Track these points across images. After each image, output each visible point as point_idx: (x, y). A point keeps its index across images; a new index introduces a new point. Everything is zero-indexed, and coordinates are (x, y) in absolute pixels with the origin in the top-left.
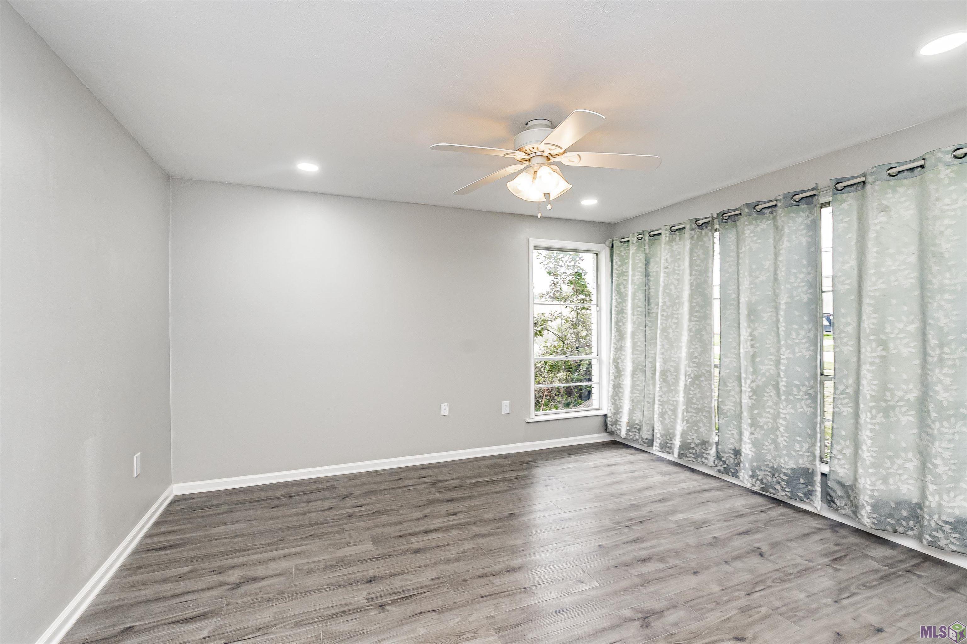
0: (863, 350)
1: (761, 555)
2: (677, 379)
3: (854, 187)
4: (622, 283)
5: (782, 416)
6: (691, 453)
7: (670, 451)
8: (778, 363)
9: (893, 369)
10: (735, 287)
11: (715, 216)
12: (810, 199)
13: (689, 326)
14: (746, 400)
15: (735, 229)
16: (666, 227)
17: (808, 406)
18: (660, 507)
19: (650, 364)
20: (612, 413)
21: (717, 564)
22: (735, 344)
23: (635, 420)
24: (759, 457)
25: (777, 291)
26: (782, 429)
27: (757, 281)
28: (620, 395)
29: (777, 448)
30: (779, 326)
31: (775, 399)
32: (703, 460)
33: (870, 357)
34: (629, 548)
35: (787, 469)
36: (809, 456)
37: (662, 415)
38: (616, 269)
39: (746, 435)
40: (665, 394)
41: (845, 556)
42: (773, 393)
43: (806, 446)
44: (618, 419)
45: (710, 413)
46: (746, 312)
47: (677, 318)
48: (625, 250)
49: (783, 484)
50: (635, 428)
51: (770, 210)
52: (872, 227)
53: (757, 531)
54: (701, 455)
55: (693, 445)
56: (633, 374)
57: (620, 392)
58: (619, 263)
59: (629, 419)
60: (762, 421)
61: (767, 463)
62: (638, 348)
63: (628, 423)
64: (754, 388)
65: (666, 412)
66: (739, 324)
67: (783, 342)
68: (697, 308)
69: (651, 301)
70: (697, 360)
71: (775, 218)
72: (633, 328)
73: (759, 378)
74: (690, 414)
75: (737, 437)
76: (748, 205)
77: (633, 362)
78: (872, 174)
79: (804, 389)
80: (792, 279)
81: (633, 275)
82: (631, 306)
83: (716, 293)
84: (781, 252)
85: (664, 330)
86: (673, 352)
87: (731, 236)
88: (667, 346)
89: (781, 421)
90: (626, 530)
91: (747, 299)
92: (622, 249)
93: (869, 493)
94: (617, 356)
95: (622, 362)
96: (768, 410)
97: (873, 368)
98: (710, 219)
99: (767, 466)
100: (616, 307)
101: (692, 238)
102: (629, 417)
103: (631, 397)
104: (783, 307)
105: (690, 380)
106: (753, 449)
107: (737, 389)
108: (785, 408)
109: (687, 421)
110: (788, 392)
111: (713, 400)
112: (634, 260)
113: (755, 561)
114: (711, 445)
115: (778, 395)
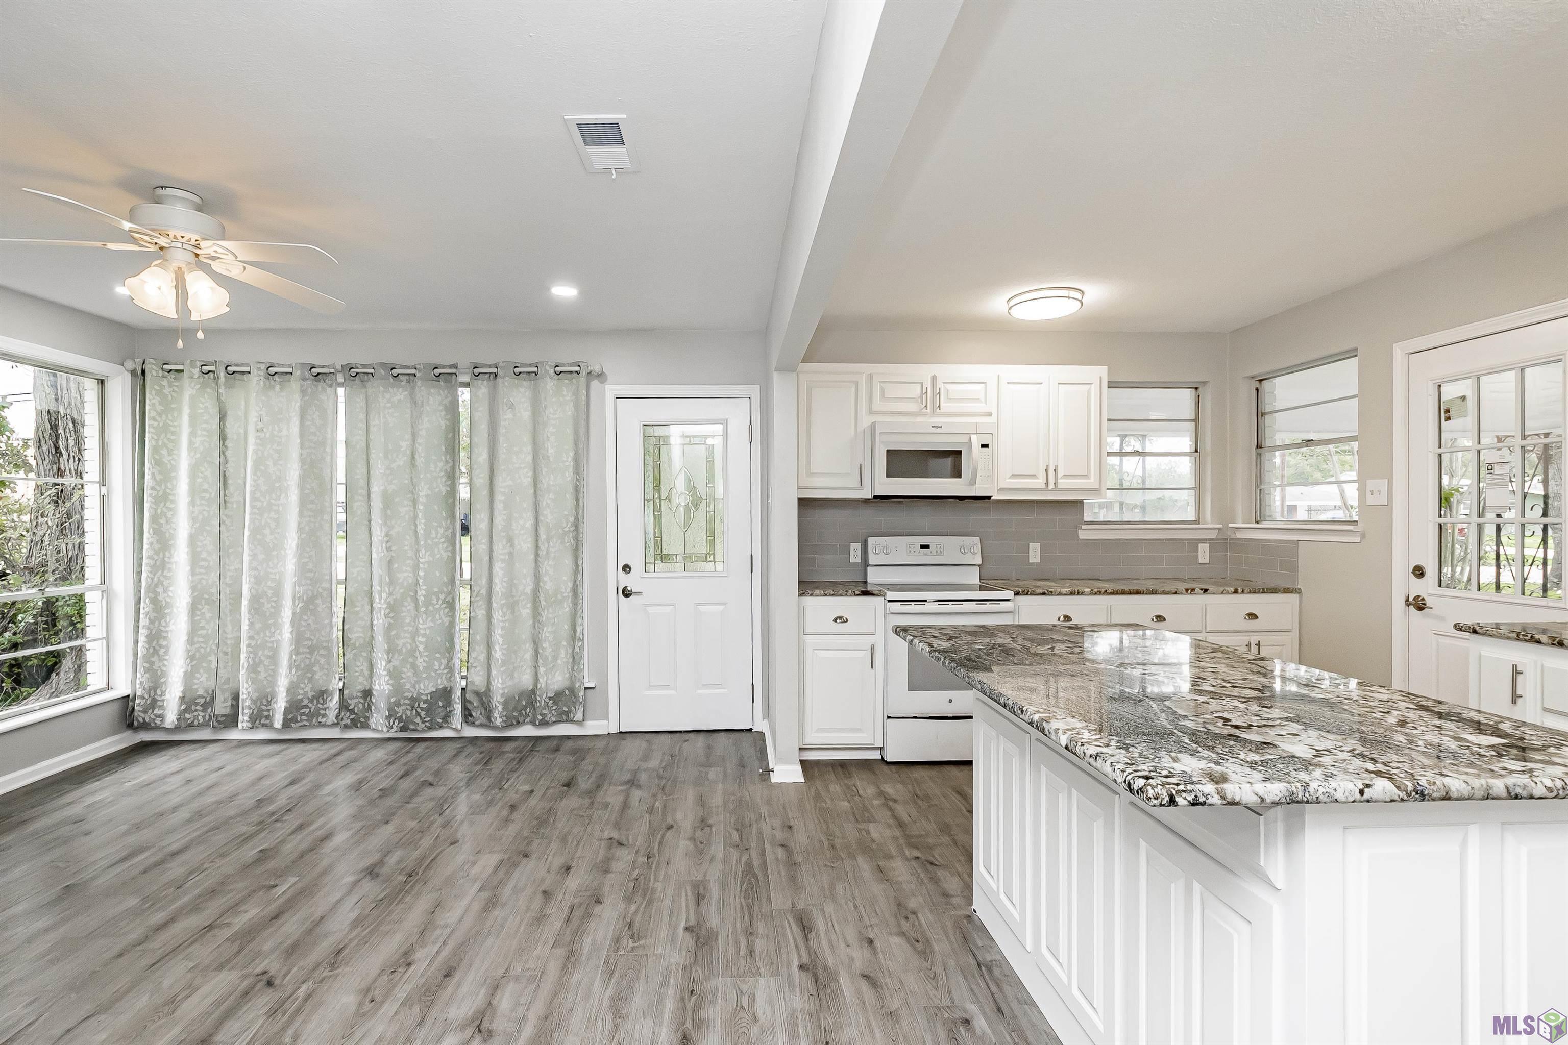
0: (495, 548)
1: (431, 784)
2: (278, 608)
3: (487, 376)
4: (165, 445)
5: (422, 632)
6: (303, 714)
7: (268, 722)
8: (416, 568)
9: (517, 565)
10: (364, 470)
11: (339, 367)
12: (449, 376)
13: (299, 524)
14: (379, 621)
15: (364, 391)
16: (259, 365)
17: (447, 615)
18: (297, 789)
19: (228, 589)
20: (144, 689)
21: (401, 807)
22: (364, 549)
23: (197, 690)
24: (398, 689)
25: (415, 480)
26: (421, 648)
27: (394, 466)
28: (162, 652)
29: (416, 673)
30: (417, 522)
31: (413, 612)
32: (320, 719)
33: (501, 554)
34: (299, 837)
35: (427, 695)
36: (447, 673)
37: (253, 669)
38: (154, 419)
39: (381, 667)
40: (258, 633)
41: (490, 758)
42: (411, 606)
43: (444, 662)
44: (158, 698)
45: (329, 649)
46: (381, 506)
47: (277, 512)
48: (170, 386)
49: (423, 714)
50: (197, 704)
51: (407, 377)
52: (502, 423)
53: (415, 769)
54: (317, 714)
55: (306, 702)
56: (194, 609)
57: (161, 646)
58: (159, 408)
59: (184, 692)
60: (400, 642)
61: (405, 695)
62: (202, 563)
63: (182, 699)
64: (392, 602)
65: (261, 662)
66: (370, 521)
67: (422, 543)
68: (313, 497)
69: (230, 482)
70: (311, 575)
71: (413, 388)
72: (192, 527)
73: (398, 588)
74: (303, 656)
75: (367, 673)
76: (383, 365)
77: (193, 588)
78: (502, 368)
79: (442, 596)
80: (432, 467)
81: (193, 434)
82: (187, 488)
83: (341, 476)
84: (421, 433)
85: (255, 531)
86: (271, 565)
87: (358, 400)
88: (261, 557)
89: (420, 639)
90: (278, 825)
91: (382, 488)
92: (165, 382)
93: (501, 692)
94: (156, 580)
95: (165, 591)
96: (406, 628)
97: (503, 565)
98: (332, 371)
99: (405, 698)
100: (153, 488)
101: (303, 392)
102: (185, 686)
103: (189, 651)
104: (422, 500)
105: (300, 605)
106: (391, 682)
107: (368, 608)
108: (424, 622)
109: (297, 667)
110: (428, 603)
111: (335, 629)
112: (193, 406)
113: (429, 791)
114: (331, 695)
115: (417, 607)
